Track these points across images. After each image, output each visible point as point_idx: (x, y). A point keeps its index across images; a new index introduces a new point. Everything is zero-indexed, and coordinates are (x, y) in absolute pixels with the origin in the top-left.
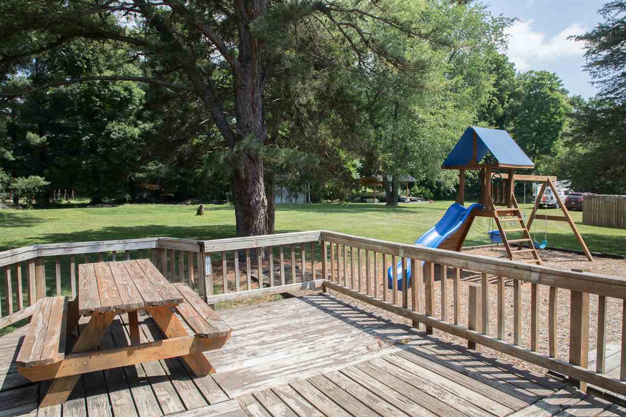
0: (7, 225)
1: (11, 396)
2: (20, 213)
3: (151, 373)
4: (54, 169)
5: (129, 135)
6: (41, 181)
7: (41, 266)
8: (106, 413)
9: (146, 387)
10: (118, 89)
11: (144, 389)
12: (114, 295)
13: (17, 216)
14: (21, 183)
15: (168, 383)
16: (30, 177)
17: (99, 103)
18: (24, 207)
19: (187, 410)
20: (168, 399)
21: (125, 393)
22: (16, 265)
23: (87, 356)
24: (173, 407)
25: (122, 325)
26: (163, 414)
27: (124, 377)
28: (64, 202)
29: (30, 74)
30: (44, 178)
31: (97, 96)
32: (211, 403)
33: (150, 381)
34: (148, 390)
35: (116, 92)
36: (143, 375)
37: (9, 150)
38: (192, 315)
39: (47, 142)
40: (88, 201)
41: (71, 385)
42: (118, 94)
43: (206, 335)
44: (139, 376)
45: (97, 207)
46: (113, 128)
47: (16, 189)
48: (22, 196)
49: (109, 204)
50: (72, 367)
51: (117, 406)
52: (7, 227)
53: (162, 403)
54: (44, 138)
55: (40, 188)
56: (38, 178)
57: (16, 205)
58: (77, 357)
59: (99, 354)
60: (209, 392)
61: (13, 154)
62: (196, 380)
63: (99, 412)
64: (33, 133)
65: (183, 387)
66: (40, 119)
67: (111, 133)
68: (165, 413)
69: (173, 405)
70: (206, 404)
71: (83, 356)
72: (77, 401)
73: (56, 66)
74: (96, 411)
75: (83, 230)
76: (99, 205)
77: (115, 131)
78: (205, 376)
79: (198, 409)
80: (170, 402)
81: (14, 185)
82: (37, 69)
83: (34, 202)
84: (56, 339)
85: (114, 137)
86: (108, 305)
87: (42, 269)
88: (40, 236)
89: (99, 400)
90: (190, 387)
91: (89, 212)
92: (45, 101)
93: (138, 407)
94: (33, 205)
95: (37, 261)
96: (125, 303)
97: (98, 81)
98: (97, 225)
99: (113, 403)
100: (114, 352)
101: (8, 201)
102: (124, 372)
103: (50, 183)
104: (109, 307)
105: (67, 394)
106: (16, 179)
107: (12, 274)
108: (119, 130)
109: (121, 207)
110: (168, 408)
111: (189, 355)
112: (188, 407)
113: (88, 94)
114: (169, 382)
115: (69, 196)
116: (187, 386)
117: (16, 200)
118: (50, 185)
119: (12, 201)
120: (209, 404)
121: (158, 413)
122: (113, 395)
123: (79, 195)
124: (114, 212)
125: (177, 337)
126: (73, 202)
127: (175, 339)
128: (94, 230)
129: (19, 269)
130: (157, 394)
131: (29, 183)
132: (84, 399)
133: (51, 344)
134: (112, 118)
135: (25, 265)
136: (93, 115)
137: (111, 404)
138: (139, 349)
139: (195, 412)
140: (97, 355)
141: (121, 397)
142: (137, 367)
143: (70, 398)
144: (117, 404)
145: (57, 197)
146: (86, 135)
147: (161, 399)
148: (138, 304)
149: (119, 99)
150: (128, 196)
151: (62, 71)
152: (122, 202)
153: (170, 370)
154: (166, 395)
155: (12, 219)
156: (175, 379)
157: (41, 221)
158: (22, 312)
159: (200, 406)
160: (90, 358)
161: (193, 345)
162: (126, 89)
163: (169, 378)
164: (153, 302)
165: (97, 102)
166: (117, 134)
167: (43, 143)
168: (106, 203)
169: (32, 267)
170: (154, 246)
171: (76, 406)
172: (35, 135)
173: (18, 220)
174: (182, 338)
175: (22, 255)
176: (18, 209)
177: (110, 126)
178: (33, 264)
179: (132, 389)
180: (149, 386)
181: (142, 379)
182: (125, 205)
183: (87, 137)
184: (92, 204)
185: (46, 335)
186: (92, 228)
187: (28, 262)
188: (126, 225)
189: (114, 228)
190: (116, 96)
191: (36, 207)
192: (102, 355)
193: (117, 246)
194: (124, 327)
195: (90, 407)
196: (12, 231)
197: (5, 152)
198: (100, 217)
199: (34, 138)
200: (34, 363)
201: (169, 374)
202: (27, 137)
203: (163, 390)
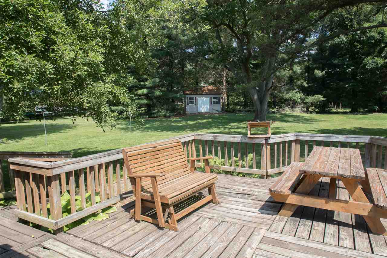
0: (300, 122)
1: (269, 205)
2: (308, 116)
3: (342, 219)
4: (329, 90)
5: (380, 65)
6: (321, 98)
7: (298, 145)
8: (306, 231)
9: (335, 226)
10: (373, 34)
11: (334, 227)
12: (322, 166)
13: (306, 117)
14: (310, 99)
15: (350, 229)
16: (315, 96)
17: (359, 46)
18: (311, 113)
19: (355, 249)
20: (346, 238)
21: (322, 225)
22: (285, 142)
23: (302, 196)
24: (347, 244)
25: (337, 187)
26: (339, 245)
27: (325, 216)
28: (334, 110)
29: (318, 36)
30: (322, 96)
31: (358, 42)
32: (375, 253)
33: (339, 224)
34: (337, 229)
35: (372, 36)
36: (337, 219)
37: (305, 81)
38: (379, 191)
39: (325, 74)
40: (349, 110)
41: (294, 209)
42: (373, 37)
43: (382, 207)
44: (334, 219)
45: (354, 114)
46: (368, 61)
47: (307, 102)
48: (310, 107)
49: (362, 112)
50: (294, 199)
51: (314, 229)
52: (299, 123)
53: (341, 239)
54: (324, 72)
55: (320, 102)
56: (320, 96)
57: (307, 111)
58: (297, 195)
59: (309, 197)
60: (377, 245)
61: (307, 83)
62: (371, 235)
63: (304, 229)
64: (318, 70)
65: (359, 235)
66: (322, 61)
67: (366, 65)
68: (340, 245)
69: (348, 243)
70: (371, 252)
71: (300, 195)
72: (296, 219)
73: (333, 28)
74: (302, 227)
75: (341, 128)
76: (356, 113)
77: (369, 63)
78: (379, 235)
79: (363, 252)
80: (346, 240)
81: (307, 100)
82: (322, 32)
83: (317, 110)
84: (290, 184)
85: (368, 67)
86: (316, 170)
87: (298, 146)
88: (315, 130)
89: (306, 223)
90: (364, 237)
91: (347, 118)
92: (326, 50)
93: (325, 234)
94: (316, 112)
95: (296, 141)
96: (326, 172)
97: (359, 32)
98: (350, 125)
99: (313, 227)
100: (317, 199)
101: (304, 109)
102: (327, 213)
103: (326, 99)
104: (316, 172)
105: (291, 213)
106: (308, 97)
107: (283, 146)
108: (372, 62)
109: (370, 115)
110: (343, 243)
111: (367, 216)
112: (356, 248)
113: (351, 42)
114: (352, 229)
115: (338, 107)
116: (363, 236)
117: (308, 108)
118: (325, 100)
119: (305, 109)
120: (373, 252)
121: (335, 243)
122: (315, 223)
123: (344, 107)
124: (364, 118)
125: (360, 202)
126: (339, 110)
127: (359, 203)
128: (347, 129)
129: (287, 144)
130: (340, 232)
131: (314, 99)
132: (299, 219)
133: (287, 185)
134: (368, 54)
135: (290, 142)
136: (355, 54)
137: (311, 227)
138: (333, 201)
139: (360, 253)
140: (308, 197)
141: (319, 226)
142: (336, 213)
143: (292, 216)
144: (315, 228)
145: (330, 107)
146: (349, 68)
147: (341, 236)
148: (333, 174)
149: (373, 41)
150: (377, 108)
151: (337, 30)
152: (372, 111)
153: (355, 222)
154: (346, 235)
155: (303, 119)
156: (357, 229)
157: (317, 121)
158: (286, 167)
159: (366, 251)
160: (304, 198)
161: (371, 210)
162: (379, 33)
163: (353, 227)
164: (343, 175)
165: (358, 45)
166: (371, 65)
167: (323, 75)
168: (360, 112)
169: (293, 144)
170: (367, 141)
171: (294, 221)
172: (319, 71)
173: (306, 120)
174: (363, 203)
175: (288, 138)
176: (308, 113)
177: (366, 61)
178: (294, 143)
179: (326, 224)
180: (338, 226)
181: (335, 221)
182: (374, 113)
183: (349, 69)
184: (351, 112)
185: (287, 180)
186: (346, 127)
187: (292, 141)
188: (370, 127)
189: (361, 129)
190: (371, 40)
191: (317, 113)
192: (310, 198)
193: (341, 138)
194: (338, 189)
195: (300, 224)
196: (301, 126)
197: (303, 82)
198: (354, 121)
199: (318, 73)
200: (275, 191)
201: (354, 224)
202: (315, 73)
203: (345, 232)
